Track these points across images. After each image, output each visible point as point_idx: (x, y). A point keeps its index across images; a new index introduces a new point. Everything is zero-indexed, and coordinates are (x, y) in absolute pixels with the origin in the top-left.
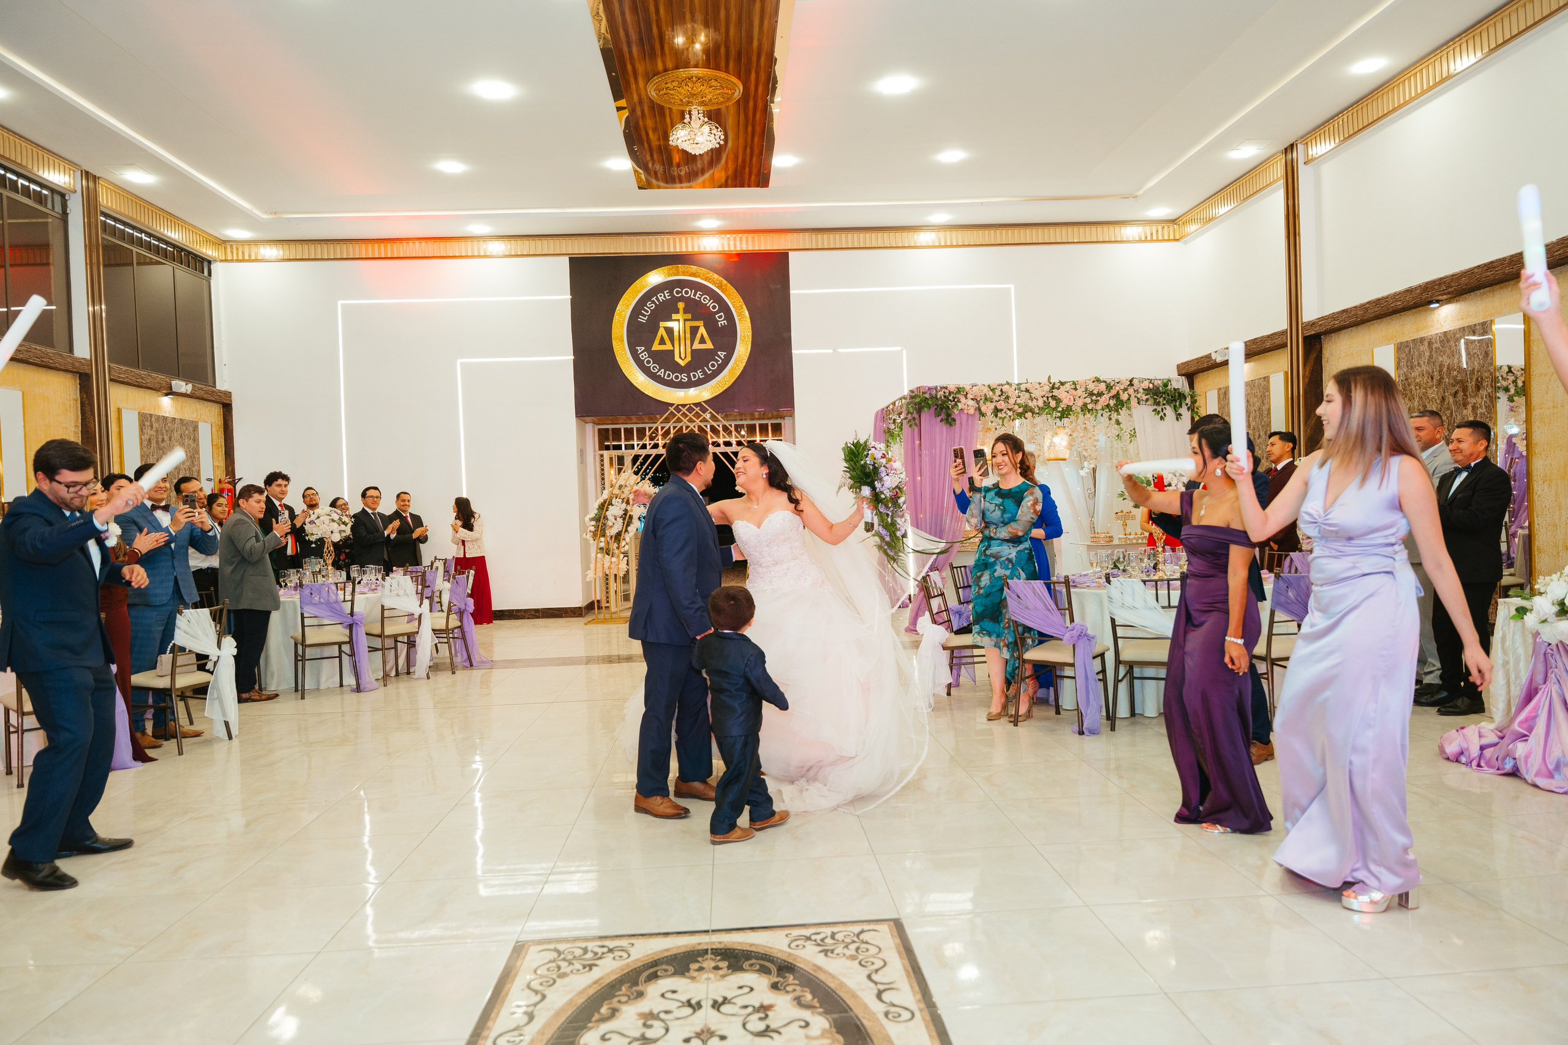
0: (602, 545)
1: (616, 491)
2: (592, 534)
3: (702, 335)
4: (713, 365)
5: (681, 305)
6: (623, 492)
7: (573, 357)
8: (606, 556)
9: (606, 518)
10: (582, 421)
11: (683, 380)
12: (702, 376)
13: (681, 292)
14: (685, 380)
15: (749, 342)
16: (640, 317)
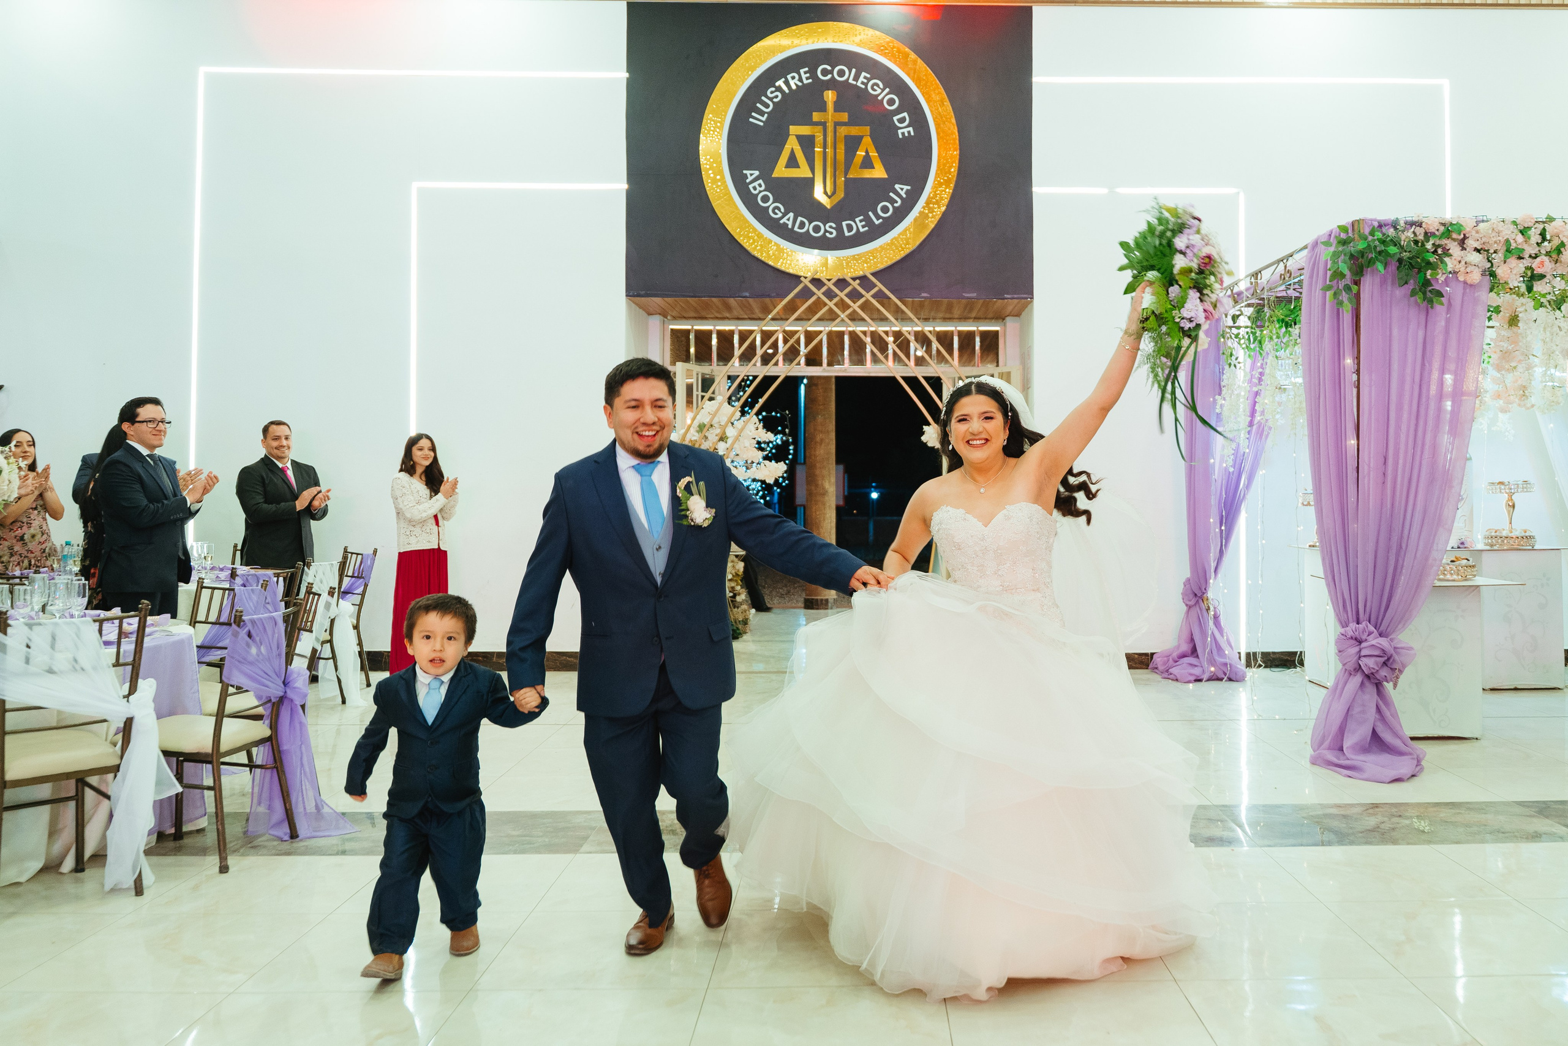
3: (867, 151)
5: (830, 96)
7: (626, 186)
10: (640, 307)
11: (827, 234)
12: (863, 227)
13: (831, 72)
14: (831, 233)
15: (954, 170)
16: (753, 114)
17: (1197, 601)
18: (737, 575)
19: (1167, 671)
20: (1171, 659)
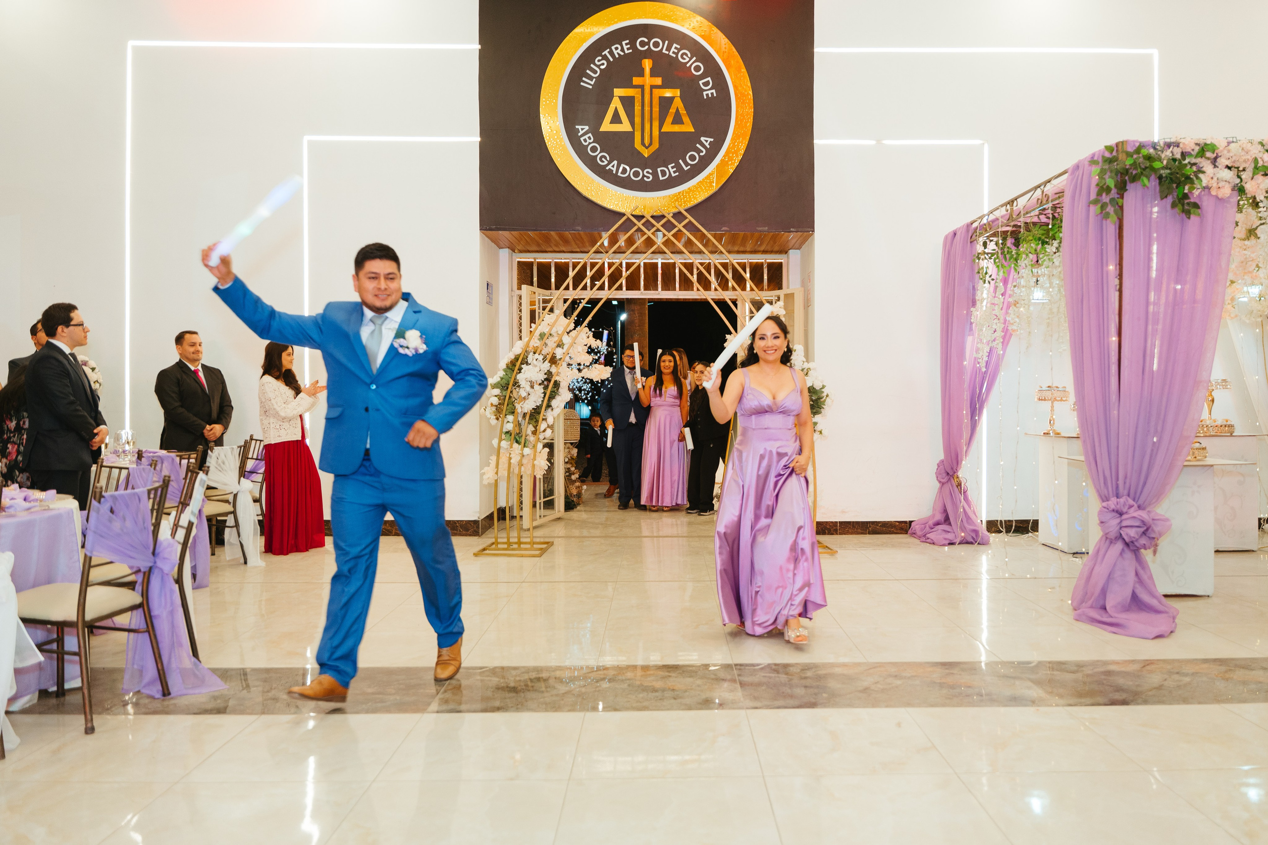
0: (509, 427)
1: (535, 342)
2: (494, 409)
3: (677, 110)
4: (692, 158)
5: (647, 64)
6: (546, 344)
7: (479, 139)
8: (515, 445)
9: (516, 384)
10: (493, 241)
11: (645, 179)
12: (674, 172)
13: (648, 43)
14: (648, 178)
15: (750, 125)
16: (584, 79)
17: (949, 479)
18: (572, 459)
19: (925, 536)
20: (927, 527)
